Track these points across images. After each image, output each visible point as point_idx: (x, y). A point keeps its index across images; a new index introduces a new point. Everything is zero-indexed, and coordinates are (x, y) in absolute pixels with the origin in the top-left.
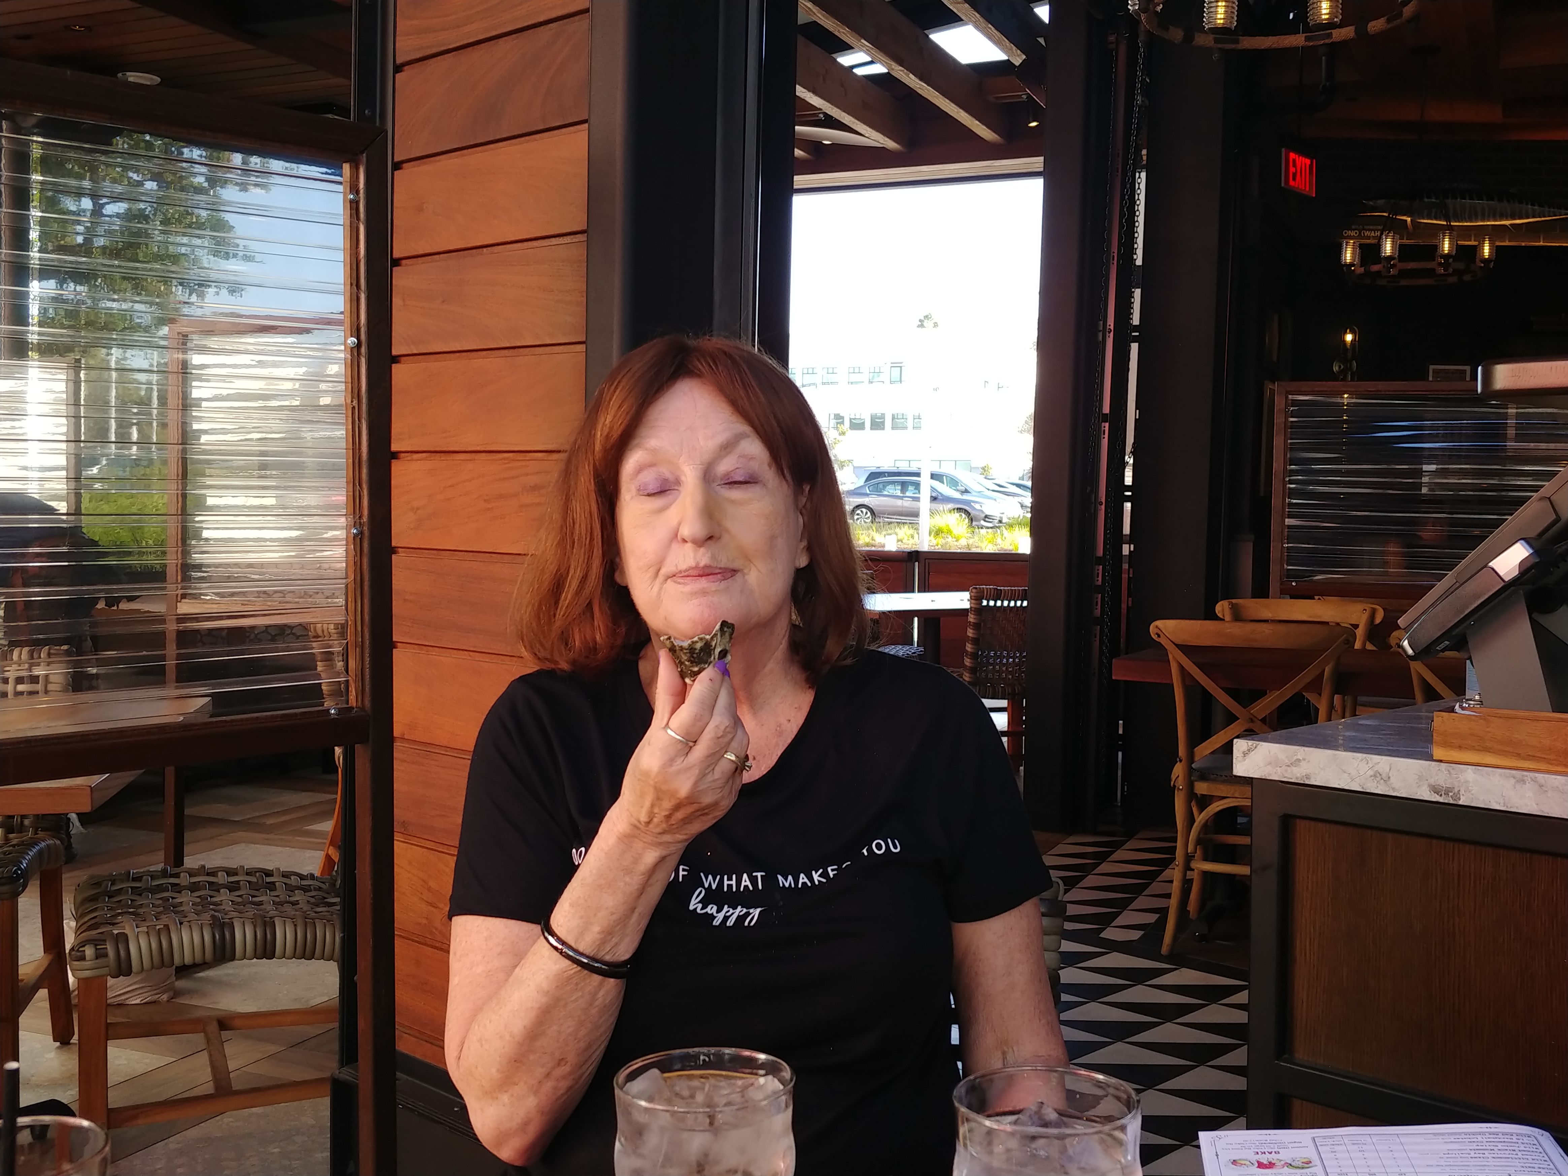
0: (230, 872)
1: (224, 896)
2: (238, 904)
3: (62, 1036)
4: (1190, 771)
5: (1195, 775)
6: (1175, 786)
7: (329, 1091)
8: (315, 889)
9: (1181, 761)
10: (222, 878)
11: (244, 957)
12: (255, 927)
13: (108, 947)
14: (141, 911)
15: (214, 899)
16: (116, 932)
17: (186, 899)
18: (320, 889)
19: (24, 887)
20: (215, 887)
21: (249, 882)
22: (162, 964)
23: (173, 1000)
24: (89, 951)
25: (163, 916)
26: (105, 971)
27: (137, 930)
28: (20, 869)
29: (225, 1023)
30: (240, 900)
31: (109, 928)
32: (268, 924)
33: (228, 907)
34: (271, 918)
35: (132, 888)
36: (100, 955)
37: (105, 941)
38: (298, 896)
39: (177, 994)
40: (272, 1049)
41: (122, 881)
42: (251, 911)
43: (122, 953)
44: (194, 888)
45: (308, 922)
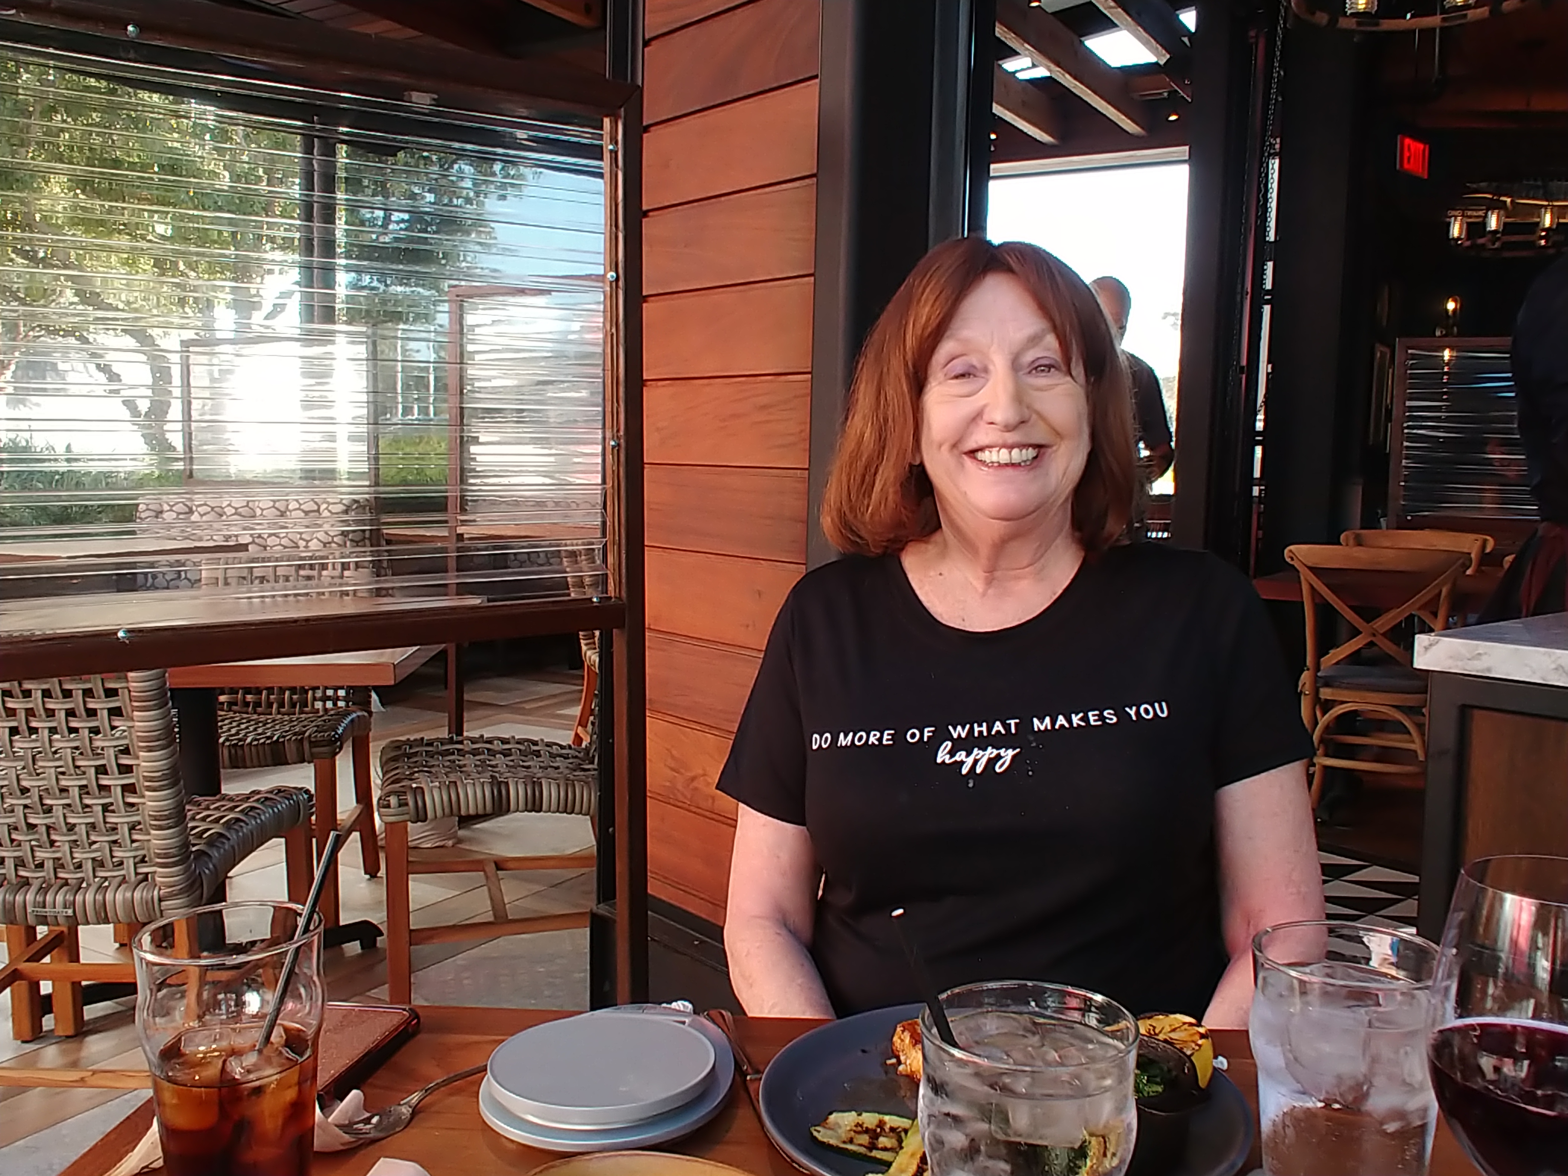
0: (504, 741)
1: (500, 759)
2: (511, 767)
3: (371, 870)
4: (1316, 678)
5: (1320, 682)
6: (1301, 691)
7: (588, 923)
8: (573, 757)
9: (1308, 669)
10: (497, 746)
11: (517, 810)
12: (526, 785)
13: (409, 798)
14: (433, 770)
15: (492, 763)
16: (414, 785)
17: (469, 761)
18: (576, 757)
19: (341, 748)
20: (492, 753)
21: (520, 750)
22: (452, 814)
23: (460, 846)
24: (393, 800)
25: (450, 775)
26: (406, 817)
27: (431, 785)
28: (337, 733)
29: (500, 865)
30: (511, 763)
31: (409, 783)
32: (537, 784)
33: (502, 769)
34: (538, 779)
35: (426, 752)
36: (402, 804)
37: (405, 792)
38: (559, 762)
39: (460, 841)
40: (537, 888)
41: (418, 746)
42: (523, 773)
43: (420, 803)
44: (475, 753)
45: (569, 783)
